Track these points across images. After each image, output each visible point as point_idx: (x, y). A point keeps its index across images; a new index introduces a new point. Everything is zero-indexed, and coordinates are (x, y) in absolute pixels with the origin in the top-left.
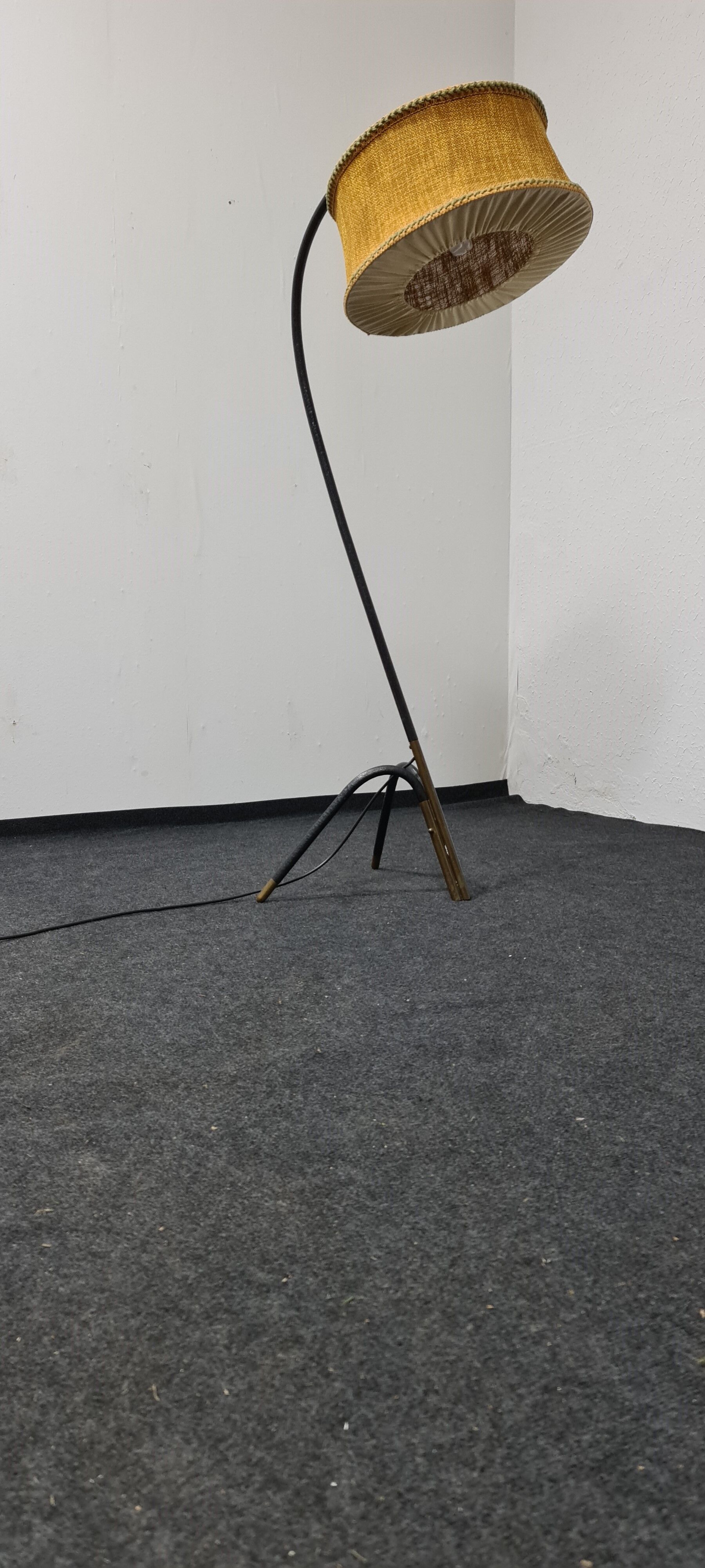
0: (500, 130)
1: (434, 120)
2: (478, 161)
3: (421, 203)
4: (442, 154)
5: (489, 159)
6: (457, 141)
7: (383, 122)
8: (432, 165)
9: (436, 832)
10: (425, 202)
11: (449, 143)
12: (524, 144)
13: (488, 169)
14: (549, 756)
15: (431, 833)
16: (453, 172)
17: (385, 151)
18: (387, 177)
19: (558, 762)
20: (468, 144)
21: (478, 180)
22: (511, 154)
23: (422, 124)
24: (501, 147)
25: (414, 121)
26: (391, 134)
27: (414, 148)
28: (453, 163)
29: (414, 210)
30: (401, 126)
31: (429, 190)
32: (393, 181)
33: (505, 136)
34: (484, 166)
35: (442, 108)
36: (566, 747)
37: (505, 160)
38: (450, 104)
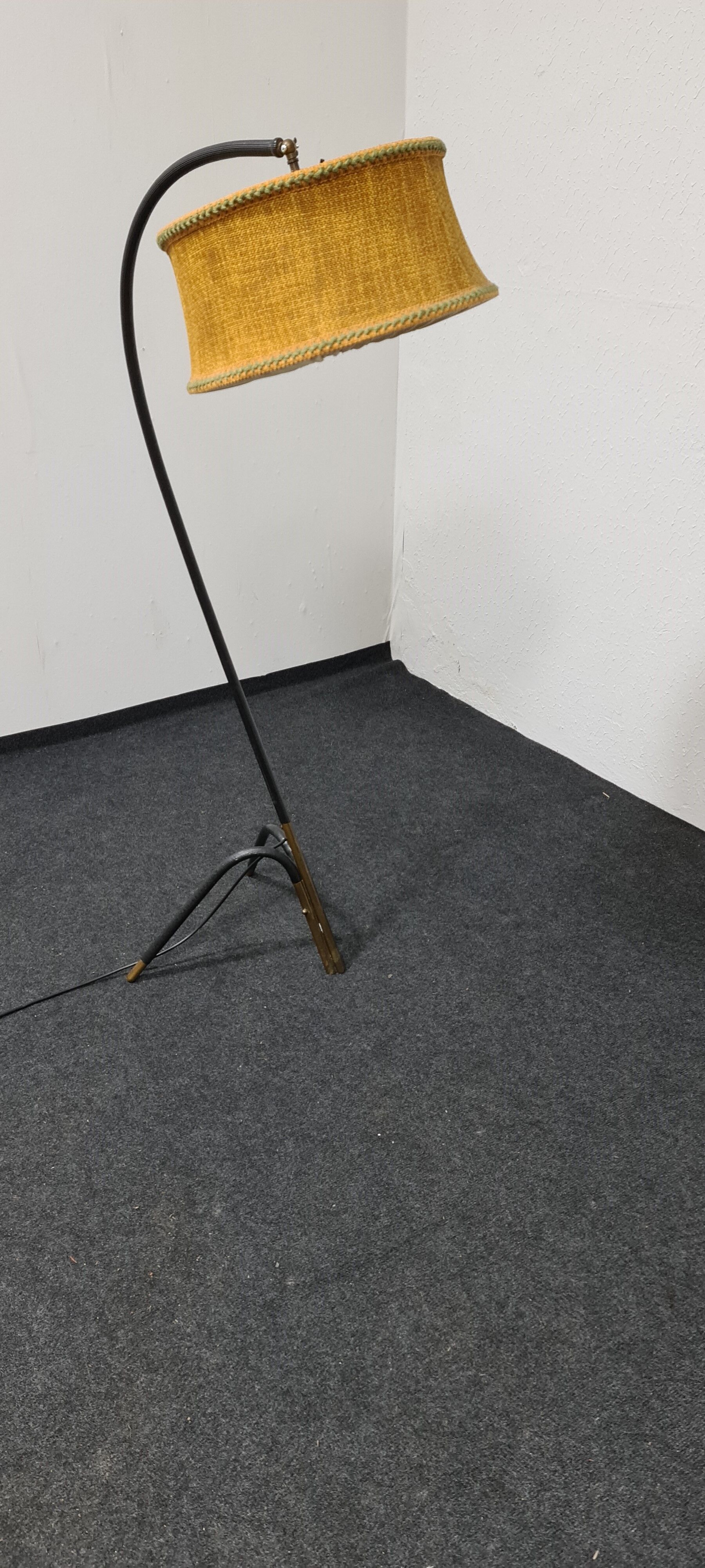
0: (381, 228)
1: (295, 214)
2: (352, 279)
3: (281, 330)
4: (306, 267)
5: (367, 277)
6: (327, 248)
7: (227, 205)
8: (293, 279)
9: (311, 911)
10: (286, 331)
11: (315, 251)
12: (413, 243)
13: (366, 292)
14: (434, 634)
15: (306, 914)
16: (321, 296)
17: (231, 243)
18: (235, 280)
19: (442, 643)
20: (340, 253)
21: (353, 311)
22: (396, 266)
23: (281, 218)
24: (382, 256)
25: (269, 211)
26: (238, 222)
27: (269, 250)
28: (320, 283)
29: (271, 337)
30: (250, 215)
31: (290, 315)
32: (244, 287)
33: (388, 235)
34: (360, 288)
35: (305, 195)
36: (451, 631)
37: (387, 278)
38: (316, 190)
